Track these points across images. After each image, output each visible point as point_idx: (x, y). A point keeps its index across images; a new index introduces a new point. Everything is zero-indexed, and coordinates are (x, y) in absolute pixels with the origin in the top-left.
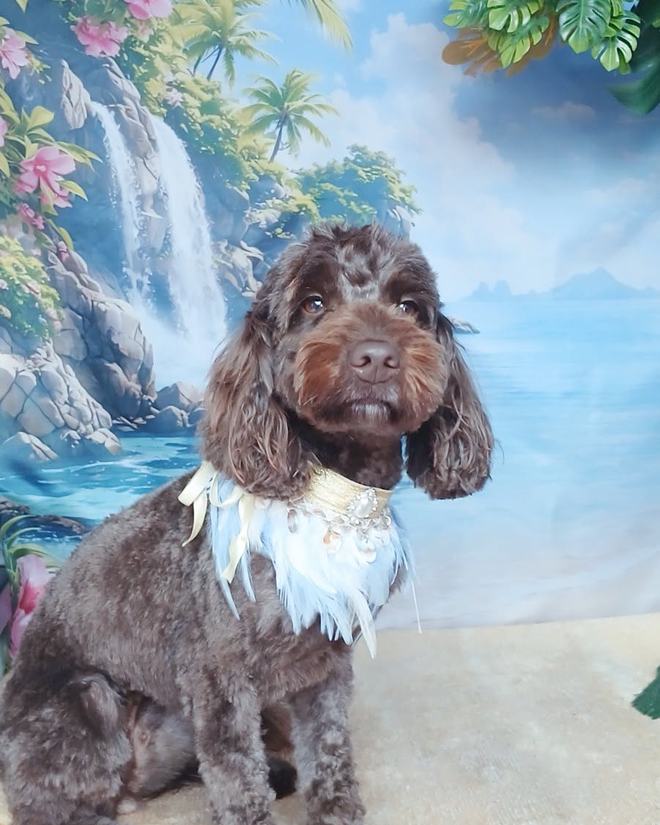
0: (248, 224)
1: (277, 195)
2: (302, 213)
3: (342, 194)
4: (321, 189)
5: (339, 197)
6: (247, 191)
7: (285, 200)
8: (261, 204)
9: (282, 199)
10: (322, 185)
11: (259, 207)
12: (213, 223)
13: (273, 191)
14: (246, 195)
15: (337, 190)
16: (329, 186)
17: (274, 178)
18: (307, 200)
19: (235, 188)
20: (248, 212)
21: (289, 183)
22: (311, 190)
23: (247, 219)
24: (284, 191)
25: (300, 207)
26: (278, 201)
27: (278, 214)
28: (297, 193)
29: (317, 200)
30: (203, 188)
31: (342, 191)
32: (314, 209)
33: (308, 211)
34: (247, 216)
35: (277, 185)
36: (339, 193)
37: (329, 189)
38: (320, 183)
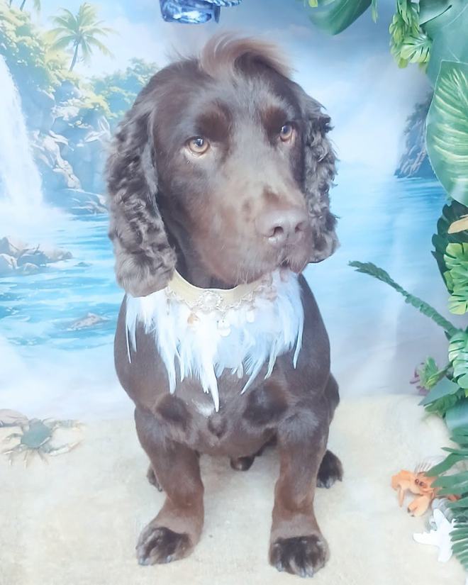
0: (54, 117)
1: (75, 96)
2: (96, 109)
3: (126, 95)
4: (109, 91)
5: (124, 96)
6: (53, 93)
7: (83, 100)
8: (64, 103)
9: (80, 99)
10: (111, 88)
11: (62, 105)
12: (27, 117)
13: (72, 93)
14: (52, 97)
15: (123, 92)
16: (116, 89)
17: (73, 83)
18: (100, 99)
19: (44, 91)
20: (54, 109)
21: (84, 87)
22: (103, 92)
23: (54, 114)
24: (81, 93)
25: (94, 104)
26: (77, 101)
27: (78, 110)
28: (92, 95)
29: (107, 100)
30: (19, 91)
31: (127, 92)
32: (105, 106)
33: (101, 107)
34: (54, 112)
35: (75, 88)
36: (124, 94)
37: (116, 91)
38: (109, 86)
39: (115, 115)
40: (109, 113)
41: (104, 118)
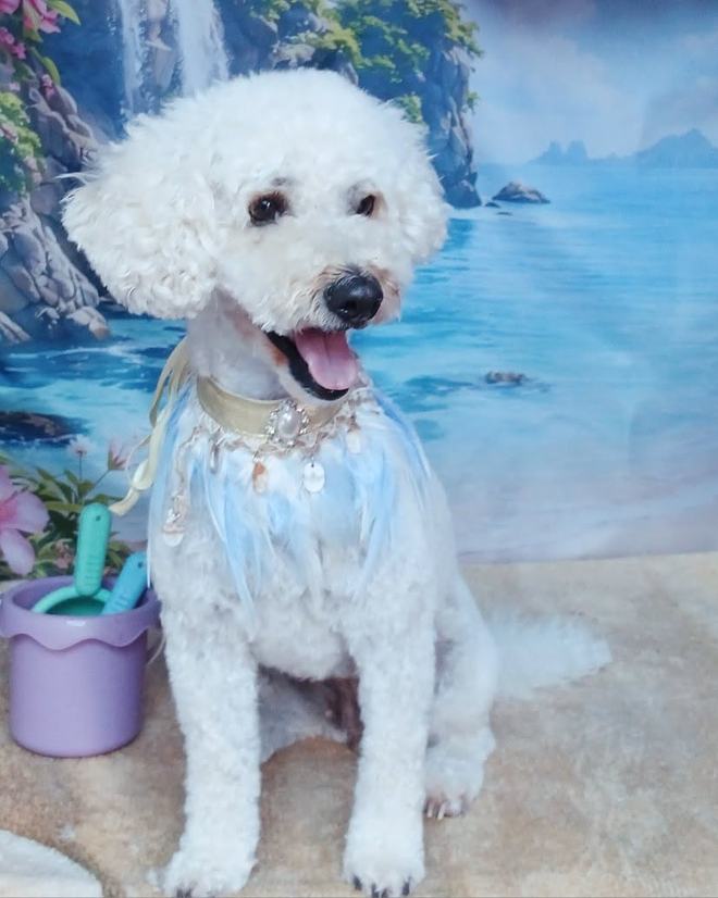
0: (276, 61)
1: (311, 27)
2: (340, 51)
3: (388, 30)
4: (363, 23)
5: (384, 33)
6: (276, 21)
7: (321, 34)
8: (293, 38)
9: (317, 33)
10: (365, 18)
11: (289, 42)
12: (233, 58)
13: (306, 23)
14: (274, 27)
15: (383, 25)
16: (372, 20)
17: (309, 7)
18: (347, 36)
19: (261, 17)
20: (276, 46)
21: (326, 13)
22: (352, 23)
23: (275, 55)
24: (321, 22)
25: (338, 43)
26: (312, 35)
27: (312, 50)
28: (335, 26)
29: (359, 37)
30: (222, 16)
31: (389, 26)
32: (354, 46)
33: (347, 49)
34: (275, 51)
35: (311, 15)
36: (385, 28)
37: (373, 23)
38: (363, 15)
39: (368, 62)
40: (359, 58)
41: (350, 65)
